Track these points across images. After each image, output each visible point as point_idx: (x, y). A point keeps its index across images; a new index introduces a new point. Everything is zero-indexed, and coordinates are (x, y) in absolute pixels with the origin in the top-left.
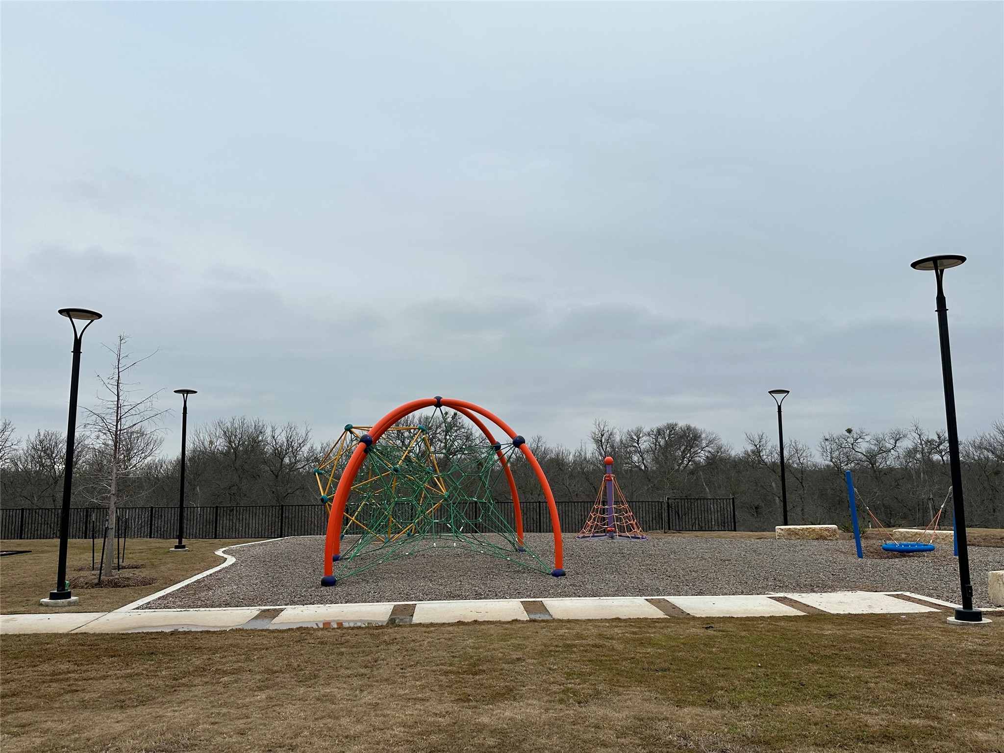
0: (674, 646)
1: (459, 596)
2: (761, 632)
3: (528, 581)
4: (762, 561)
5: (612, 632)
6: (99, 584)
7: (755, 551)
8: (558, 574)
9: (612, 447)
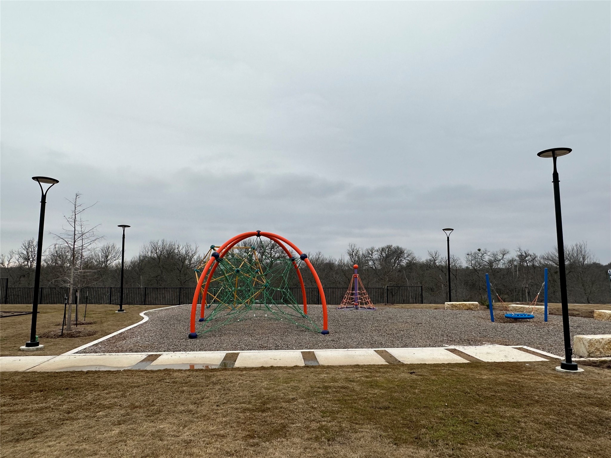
0: (391, 388)
1: (266, 347)
2: (444, 376)
3: (307, 337)
4: (439, 324)
5: (354, 376)
6: (62, 336)
7: (435, 318)
8: (325, 333)
9: (358, 257)
